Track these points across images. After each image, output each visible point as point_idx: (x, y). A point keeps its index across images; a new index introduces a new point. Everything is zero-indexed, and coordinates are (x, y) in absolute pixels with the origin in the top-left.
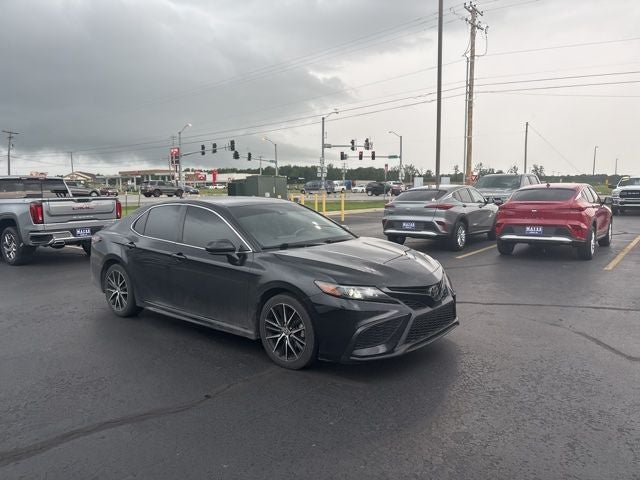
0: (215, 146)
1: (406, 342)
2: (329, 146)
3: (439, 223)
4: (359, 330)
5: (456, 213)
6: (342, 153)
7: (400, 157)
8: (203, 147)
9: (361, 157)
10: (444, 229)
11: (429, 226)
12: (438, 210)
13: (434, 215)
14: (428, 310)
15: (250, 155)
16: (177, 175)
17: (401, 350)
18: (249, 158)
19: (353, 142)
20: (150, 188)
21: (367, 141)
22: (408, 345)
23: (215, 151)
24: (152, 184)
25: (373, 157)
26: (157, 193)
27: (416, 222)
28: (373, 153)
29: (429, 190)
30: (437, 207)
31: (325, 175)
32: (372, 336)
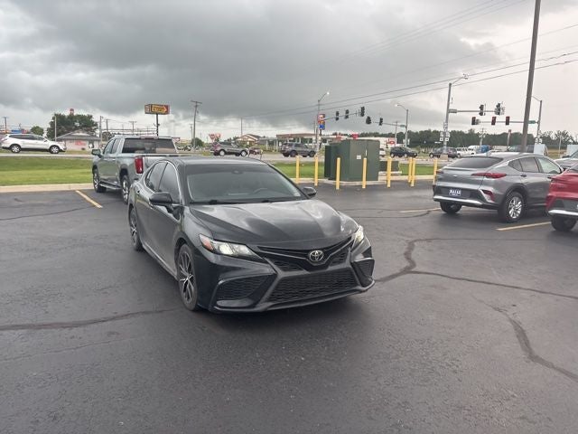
0: (347, 112)
1: (269, 300)
2: (455, 112)
3: (485, 192)
4: (221, 282)
5: (508, 183)
6: (474, 119)
7: (538, 123)
8: (337, 114)
9: (493, 122)
10: (492, 199)
11: (475, 194)
12: (485, 179)
13: (481, 183)
14: (304, 272)
15: (381, 120)
16: (314, 138)
17: (263, 306)
18: (381, 123)
19: (482, 107)
20: (289, 149)
21: (498, 106)
22: (271, 304)
23: (347, 117)
24: (290, 145)
25: (507, 122)
26: (293, 154)
27: (462, 190)
28: (508, 118)
29: (487, 157)
30: (485, 175)
31: (447, 140)
32: (233, 290)
